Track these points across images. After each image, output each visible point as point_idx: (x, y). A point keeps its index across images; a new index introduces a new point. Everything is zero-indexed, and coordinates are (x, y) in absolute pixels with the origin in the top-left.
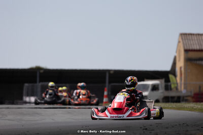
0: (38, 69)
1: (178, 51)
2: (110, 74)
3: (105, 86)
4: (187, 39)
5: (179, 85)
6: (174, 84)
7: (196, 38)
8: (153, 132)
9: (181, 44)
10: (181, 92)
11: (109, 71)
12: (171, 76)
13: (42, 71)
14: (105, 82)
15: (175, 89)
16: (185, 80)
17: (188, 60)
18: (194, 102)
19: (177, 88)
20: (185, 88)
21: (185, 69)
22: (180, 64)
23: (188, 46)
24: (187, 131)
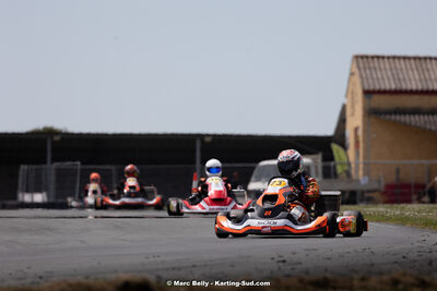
0: (50, 133)
1: (350, 93)
2: (203, 142)
4: (370, 69)
5: (353, 165)
6: (342, 164)
7: (387, 66)
8: (298, 267)
9: (357, 79)
10: (358, 181)
11: (201, 137)
12: (335, 147)
13: (57, 138)
14: (194, 162)
15: (344, 175)
16: (365, 158)
17: (372, 113)
18: (385, 202)
19: (348, 174)
20: (367, 173)
21: (365, 131)
22: (355, 121)
23: (370, 81)
24: (373, 265)
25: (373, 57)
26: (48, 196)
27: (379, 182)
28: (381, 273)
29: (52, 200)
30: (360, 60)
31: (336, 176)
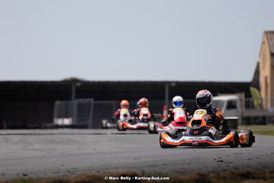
0: (74, 81)
1: (262, 54)
2: (170, 86)
3: (164, 104)
5: (264, 101)
6: (257, 99)
8: (231, 164)
9: (266, 46)
10: (267, 110)
11: (169, 83)
12: (253, 90)
13: (78, 84)
14: (163, 99)
15: (259, 107)
16: (271, 95)
19: (261, 105)
20: (272, 105)
21: (271, 79)
22: (265, 73)
26: (73, 121)
29: (75, 123)
30: (269, 34)
31: (253, 107)
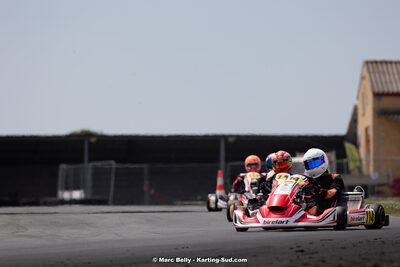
0: (87, 135)
1: (361, 95)
2: (227, 143)
3: (218, 168)
4: (379, 72)
5: (364, 162)
6: (354, 160)
7: (395, 70)
8: (315, 256)
9: (367, 82)
10: (369, 176)
11: (225, 137)
12: (348, 146)
13: (93, 140)
14: (217, 160)
15: (356, 171)
16: (375, 154)
17: (381, 114)
18: (394, 195)
19: (360, 169)
20: (377, 169)
22: (366, 121)
23: (380, 85)
24: (383, 253)
25: (381, 62)
26: (86, 193)
27: (388, 177)
28: (391, 261)
29: (89, 197)
30: (370, 65)
31: (348, 172)
